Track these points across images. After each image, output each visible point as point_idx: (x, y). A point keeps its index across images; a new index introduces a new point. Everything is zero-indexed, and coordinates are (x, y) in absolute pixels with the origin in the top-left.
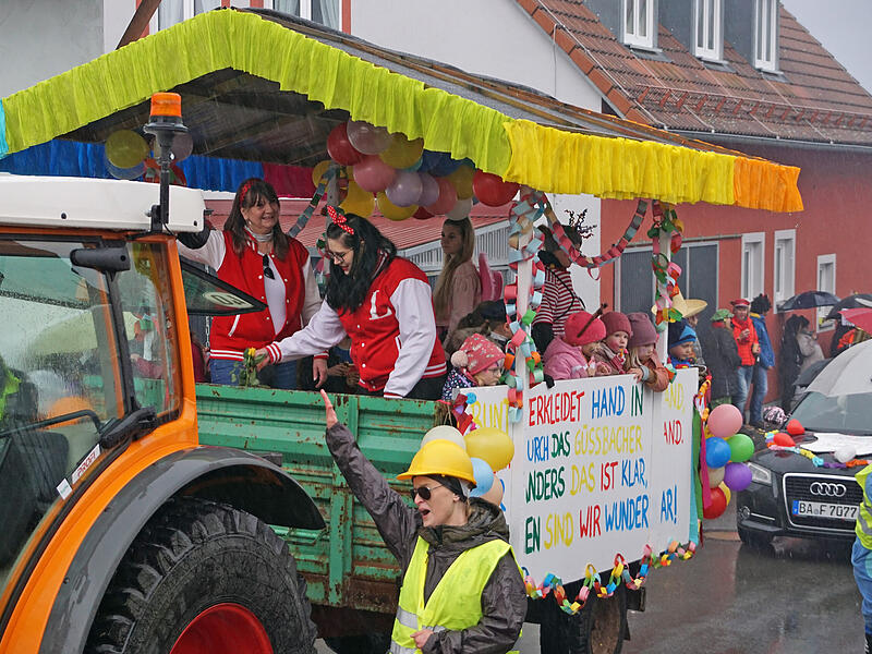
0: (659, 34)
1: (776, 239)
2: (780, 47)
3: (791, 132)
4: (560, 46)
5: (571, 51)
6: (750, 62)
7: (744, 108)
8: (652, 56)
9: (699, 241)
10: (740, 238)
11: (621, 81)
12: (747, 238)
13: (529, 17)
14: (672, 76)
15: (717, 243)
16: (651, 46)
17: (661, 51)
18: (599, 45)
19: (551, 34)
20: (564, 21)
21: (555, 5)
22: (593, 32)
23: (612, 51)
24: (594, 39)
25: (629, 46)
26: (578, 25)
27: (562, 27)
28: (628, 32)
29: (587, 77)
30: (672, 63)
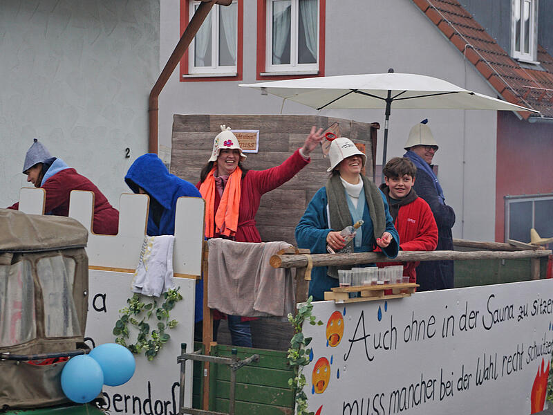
0: (538, 52)
4: (469, 60)
5: (477, 63)
8: (533, 67)
11: (511, 84)
13: (448, 40)
14: (547, 81)
16: (532, 60)
17: (539, 63)
18: (496, 59)
19: (463, 52)
20: (472, 43)
21: (466, 31)
22: (492, 50)
23: (505, 63)
24: (492, 55)
25: (516, 60)
26: (481, 45)
27: (470, 47)
28: (516, 50)
29: (487, 81)
30: (547, 72)
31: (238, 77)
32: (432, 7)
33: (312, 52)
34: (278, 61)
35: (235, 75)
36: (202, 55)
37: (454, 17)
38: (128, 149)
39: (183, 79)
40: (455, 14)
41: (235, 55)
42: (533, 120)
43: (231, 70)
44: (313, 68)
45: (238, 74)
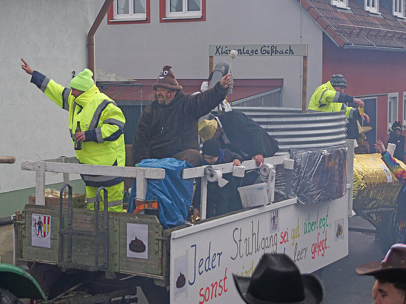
0: (349, 0)
1: (404, 95)
2: (405, 6)
4: (303, 7)
5: (308, 9)
6: (391, 13)
7: (389, 35)
8: (345, 11)
9: (367, 97)
10: (387, 95)
11: (331, 23)
12: (390, 95)
14: (355, 20)
15: (376, 97)
16: (345, 6)
17: (350, 8)
18: (321, 6)
19: (299, 2)
22: (318, 0)
24: (319, 3)
25: (335, 6)
28: (335, 0)
29: (315, 21)
30: (355, 14)
31: (147, 21)
33: (197, 3)
34: (174, 9)
35: (145, 19)
36: (122, 6)
38: (74, 72)
39: (109, 23)
41: (145, 6)
42: (346, 47)
43: (143, 16)
44: (198, 14)
45: (147, 19)
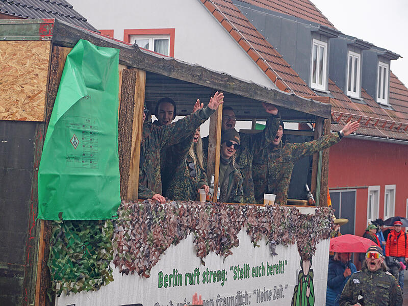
0: (329, 84)
1: (386, 189)
2: (390, 92)
3: (395, 135)
6: (374, 99)
7: (371, 122)
8: (324, 95)
9: (346, 189)
10: (367, 188)
12: (371, 188)
13: (264, 73)
14: (335, 105)
15: (356, 190)
16: (324, 90)
17: (329, 92)
18: (298, 88)
19: (274, 82)
20: (281, 76)
21: (277, 67)
22: (295, 81)
23: (305, 91)
24: (296, 85)
25: (313, 89)
26: (288, 78)
27: (280, 79)
28: (313, 82)
30: (335, 99)
32: (253, 49)
37: (268, 56)
40: (269, 54)
